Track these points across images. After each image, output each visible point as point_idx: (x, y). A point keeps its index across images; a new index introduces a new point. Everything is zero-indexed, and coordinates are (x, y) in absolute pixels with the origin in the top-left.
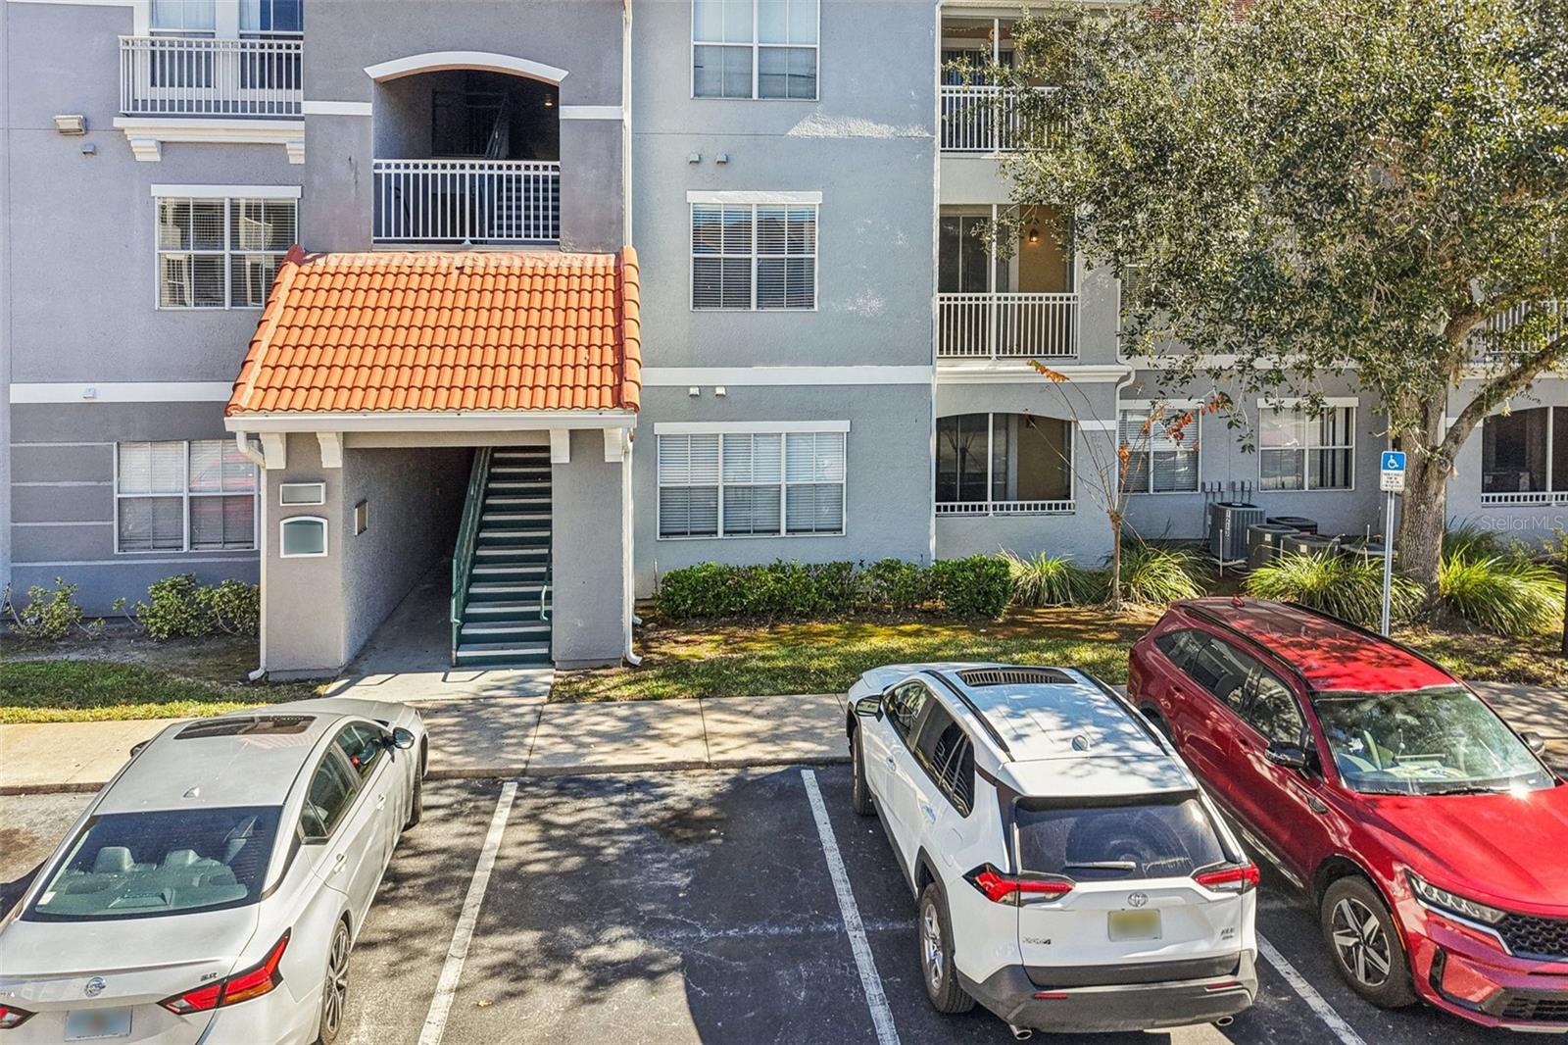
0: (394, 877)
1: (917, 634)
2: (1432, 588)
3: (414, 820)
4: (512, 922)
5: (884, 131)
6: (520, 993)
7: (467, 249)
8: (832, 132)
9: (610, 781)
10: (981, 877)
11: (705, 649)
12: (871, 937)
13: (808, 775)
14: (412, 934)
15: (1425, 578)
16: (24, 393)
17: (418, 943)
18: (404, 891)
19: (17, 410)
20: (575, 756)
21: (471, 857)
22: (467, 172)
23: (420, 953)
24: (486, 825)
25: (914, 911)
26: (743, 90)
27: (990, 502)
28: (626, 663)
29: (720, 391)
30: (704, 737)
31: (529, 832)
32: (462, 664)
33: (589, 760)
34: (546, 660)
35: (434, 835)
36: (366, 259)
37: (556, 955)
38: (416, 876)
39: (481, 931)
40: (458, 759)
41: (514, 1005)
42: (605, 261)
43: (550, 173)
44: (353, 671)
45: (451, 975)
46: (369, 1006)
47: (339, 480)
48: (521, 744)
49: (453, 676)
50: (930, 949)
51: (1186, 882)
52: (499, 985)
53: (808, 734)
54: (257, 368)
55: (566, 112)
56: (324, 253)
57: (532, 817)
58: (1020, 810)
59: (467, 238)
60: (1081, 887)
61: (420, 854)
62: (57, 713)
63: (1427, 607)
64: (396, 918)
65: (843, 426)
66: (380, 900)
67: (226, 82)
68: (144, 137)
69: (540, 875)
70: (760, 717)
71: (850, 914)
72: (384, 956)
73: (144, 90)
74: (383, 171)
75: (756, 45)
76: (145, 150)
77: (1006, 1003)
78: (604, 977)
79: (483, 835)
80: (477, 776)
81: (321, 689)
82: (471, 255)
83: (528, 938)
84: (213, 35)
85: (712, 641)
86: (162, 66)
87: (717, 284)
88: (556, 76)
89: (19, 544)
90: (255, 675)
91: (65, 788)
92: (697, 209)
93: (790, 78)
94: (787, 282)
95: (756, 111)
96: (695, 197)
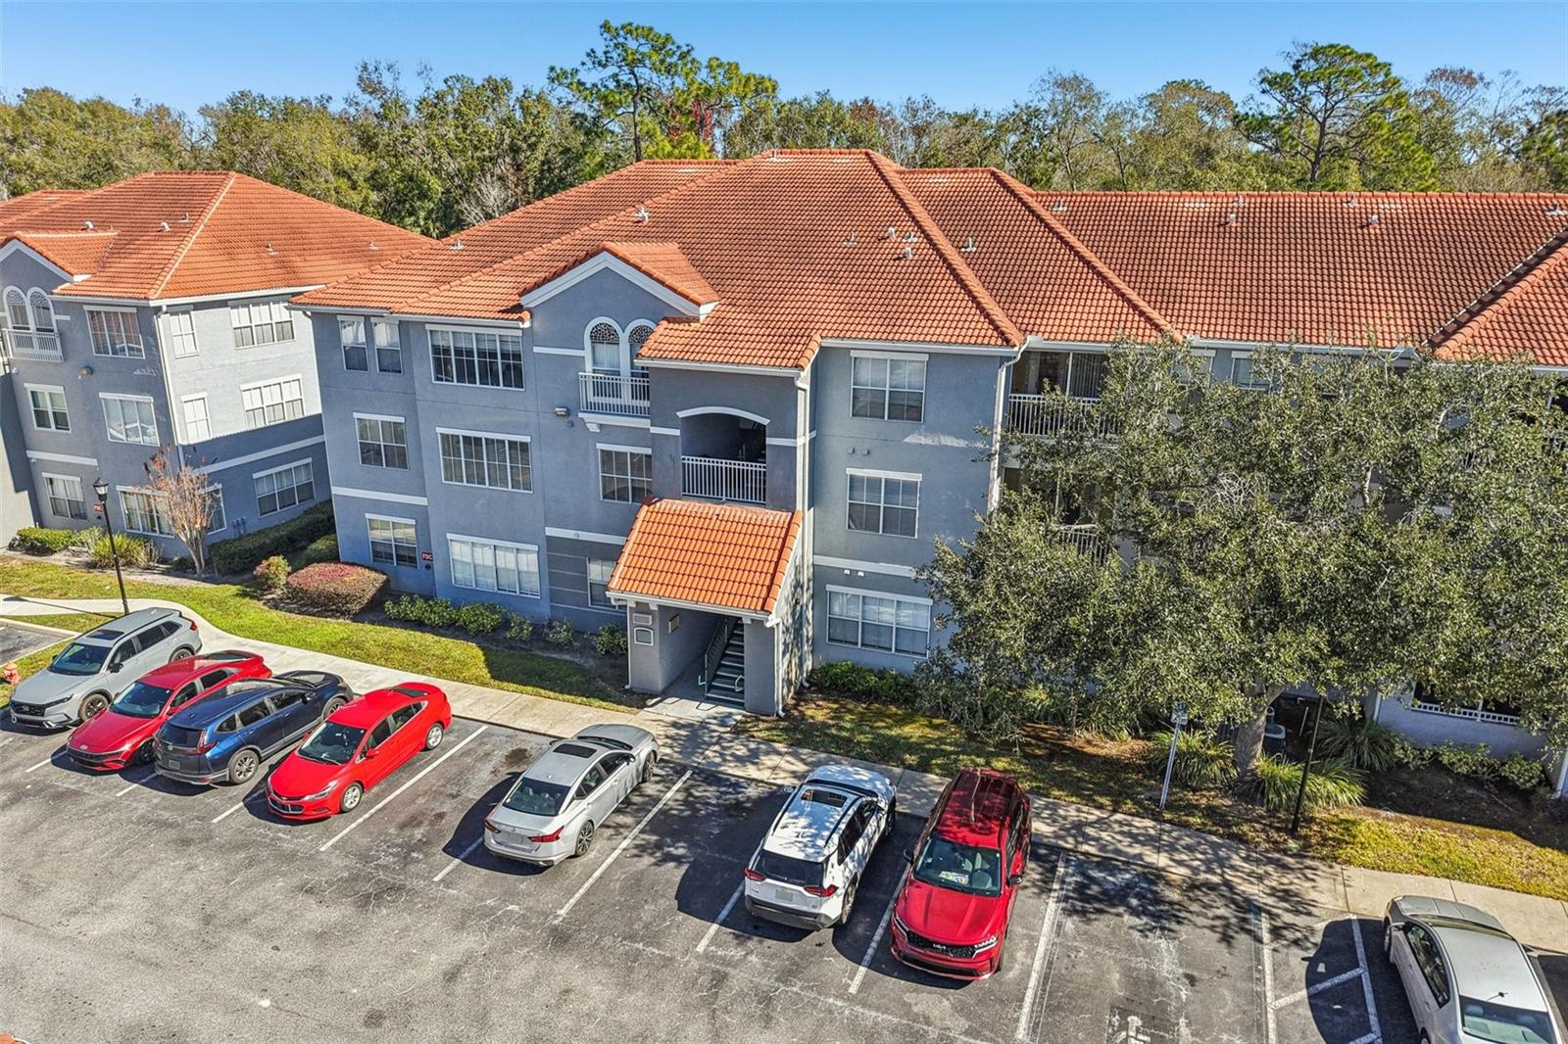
0: (627, 801)
2: (1247, 772)
3: (644, 781)
4: (652, 832)
5: (962, 443)
6: (640, 856)
7: (723, 503)
8: (930, 442)
9: (727, 780)
14: (622, 826)
15: (1243, 765)
16: (551, 531)
17: (622, 830)
18: (628, 810)
19: (549, 538)
20: (719, 765)
21: (657, 800)
22: (724, 465)
23: (621, 834)
24: (669, 788)
26: (880, 414)
28: (778, 715)
29: (861, 574)
30: (776, 768)
31: (682, 796)
32: (709, 700)
33: (722, 768)
34: (741, 705)
35: (650, 789)
36: (678, 505)
37: (658, 846)
38: (635, 804)
39: (642, 832)
40: (676, 755)
41: (636, 859)
42: (785, 517)
43: (762, 470)
44: (664, 694)
45: (625, 844)
46: (598, 847)
47: (657, 615)
48: (702, 754)
49: (700, 706)
51: (801, 889)
52: (635, 851)
54: (622, 567)
55: (769, 441)
56: (660, 500)
57: (687, 789)
59: (724, 498)
60: (768, 880)
61: (641, 795)
62: (551, 694)
64: (621, 819)
65: (929, 602)
66: (618, 811)
67: (628, 398)
68: (592, 421)
69: (674, 815)
72: (611, 831)
73: (592, 398)
74: (686, 462)
75: (887, 389)
76: (593, 428)
78: (668, 858)
79: (666, 792)
80: (680, 764)
81: (648, 703)
82: (725, 506)
83: (654, 838)
84: (619, 373)
85: (828, 708)
86: (598, 388)
87: (861, 518)
88: (765, 421)
89: (554, 597)
90: (627, 687)
91: (544, 735)
92: (852, 478)
93: (906, 409)
94: (899, 522)
95: (886, 426)
96: (850, 471)
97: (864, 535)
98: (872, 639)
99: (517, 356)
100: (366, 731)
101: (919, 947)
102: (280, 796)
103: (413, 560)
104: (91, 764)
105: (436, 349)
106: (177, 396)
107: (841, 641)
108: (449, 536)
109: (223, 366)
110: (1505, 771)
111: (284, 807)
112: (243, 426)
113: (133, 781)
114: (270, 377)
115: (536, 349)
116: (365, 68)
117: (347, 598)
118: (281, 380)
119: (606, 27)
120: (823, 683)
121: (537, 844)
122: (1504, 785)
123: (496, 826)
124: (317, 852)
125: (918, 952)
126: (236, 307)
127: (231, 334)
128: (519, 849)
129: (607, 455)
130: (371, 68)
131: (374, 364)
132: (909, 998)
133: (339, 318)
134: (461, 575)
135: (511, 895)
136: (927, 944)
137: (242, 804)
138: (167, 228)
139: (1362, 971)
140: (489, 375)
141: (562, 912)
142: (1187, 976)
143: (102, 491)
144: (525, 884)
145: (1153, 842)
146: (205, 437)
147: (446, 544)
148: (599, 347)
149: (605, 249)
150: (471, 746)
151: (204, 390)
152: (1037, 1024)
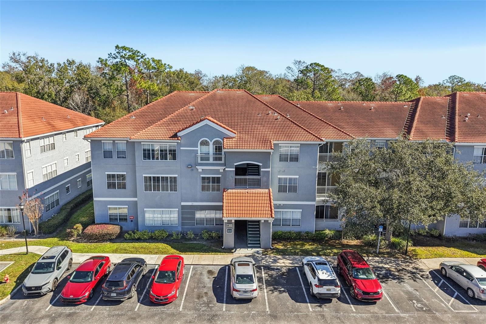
1: (311, 245)
2: (389, 242)
4: (269, 285)
6: (273, 293)
7: (248, 189)
9: (274, 268)
10: (316, 285)
11: (280, 247)
12: (305, 288)
13: (297, 268)
14: (260, 286)
15: (389, 240)
16: (183, 204)
19: (182, 206)
20: (269, 264)
22: (248, 178)
23: (262, 288)
25: (310, 286)
26: (287, 160)
27: (324, 219)
28: (271, 248)
29: (282, 205)
30: (284, 263)
31: (267, 275)
32: (249, 247)
34: (260, 247)
36: (234, 191)
37: (275, 289)
42: (267, 191)
43: (260, 178)
44: (235, 248)
47: (234, 223)
48: (262, 263)
49: (248, 249)
50: (311, 290)
51: (334, 287)
53: (297, 263)
54: (224, 210)
55: (261, 170)
56: (228, 190)
57: (266, 273)
58: (319, 280)
59: (248, 187)
60: (324, 287)
63: (388, 245)
65: (301, 210)
67: (211, 161)
68: (200, 168)
69: (270, 280)
70: (290, 260)
71: (303, 286)
73: (199, 161)
74: (235, 177)
75: (289, 154)
76: (200, 170)
77: (317, 295)
78: (281, 292)
81: (232, 251)
83: (272, 287)
84: (209, 154)
85: (282, 245)
86: (202, 159)
87: (282, 189)
88: (261, 164)
89: (183, 224)
90: (223, 248)
91: (212, 265)
92: (279, 178)
93: (294, 158)
94: (293, 189)
95: (289, 163)
96: (279, 176)
97: (282, 194)
98: (284, 223)
99: (175, 151)
100: (175, 271)
101: (367, 295)
102: (160, 297)
103: (126, 220)
104: (75, 302)
105: (144, 150)
106: (26, 171)
107: (276, 225)
108: (145, 209)
109: (38, 160)
110: (432, 233)
111: (161, 300)
112: (42, 181)
113: (93, 305)
114: (48, 163)
115: (181, 148)
116: (14, 54)
117: (110, 235)
118: (51, 164)
119: (117, 47)
120: (277, 238)
121: (253, 292)
122: (432, 236)
123: (238, 290)
124: (180, 311)
125: (367, 297)
126: (41, 139)
127: (39, 148)
128: (247, 295)
129: (203, 178)
130: (16, 54)
131: (115, 155)
132: (368, 309)
133: (102, 141)
134: (148, 222)
135: (249, 310)
136: (368, 294)
137: (139, 304)
138: (7, 113)
139: (443, 280)
140: (164, 156)
141: (268, 310)
142: (415, 289)
143: (22, 207)
144: (250, 305)
145: (382, 262)
146: (32, 186)
147: (144, 212)
148: (202, 146)
149: (206, 119)
150: (194, 272)
151: (33, 169)
152: (398, 307)
